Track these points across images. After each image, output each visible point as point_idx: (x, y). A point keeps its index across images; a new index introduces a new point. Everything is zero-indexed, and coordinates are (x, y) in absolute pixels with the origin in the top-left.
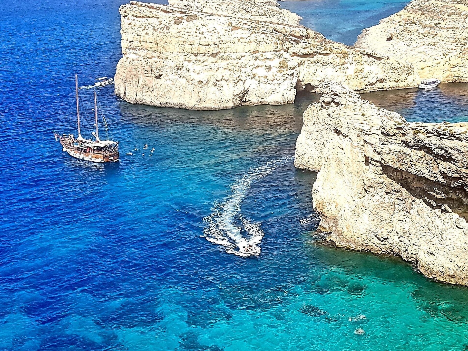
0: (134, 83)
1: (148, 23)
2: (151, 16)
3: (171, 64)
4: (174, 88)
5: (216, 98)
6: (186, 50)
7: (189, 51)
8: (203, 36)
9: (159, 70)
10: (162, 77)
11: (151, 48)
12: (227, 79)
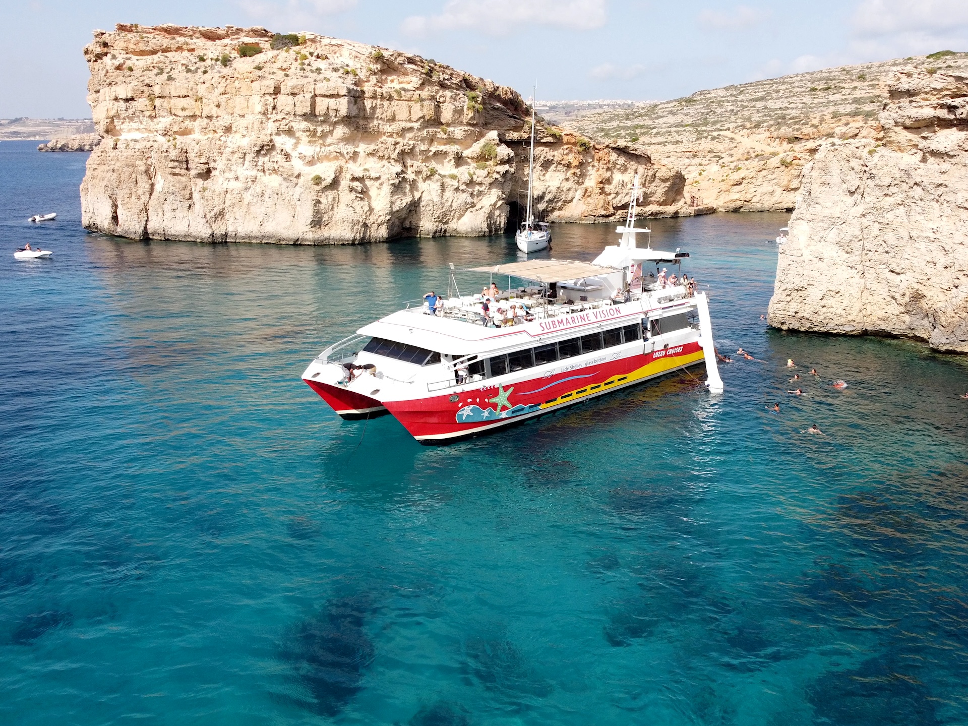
0: (140, 192)
1: (167, 62)
2: (174, 47)
3: (241, 141)
4: (247, 197)
5: (356, 217)
6: (279, 108)
7: (289, 108)
8: (321, 76)
9: (208, 158)
10: (213, 173)
11: (183, 109)
12: (377, 175)
